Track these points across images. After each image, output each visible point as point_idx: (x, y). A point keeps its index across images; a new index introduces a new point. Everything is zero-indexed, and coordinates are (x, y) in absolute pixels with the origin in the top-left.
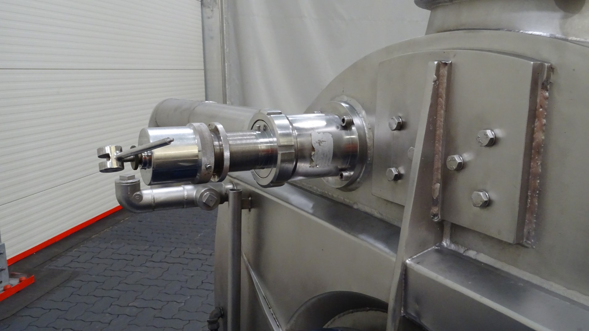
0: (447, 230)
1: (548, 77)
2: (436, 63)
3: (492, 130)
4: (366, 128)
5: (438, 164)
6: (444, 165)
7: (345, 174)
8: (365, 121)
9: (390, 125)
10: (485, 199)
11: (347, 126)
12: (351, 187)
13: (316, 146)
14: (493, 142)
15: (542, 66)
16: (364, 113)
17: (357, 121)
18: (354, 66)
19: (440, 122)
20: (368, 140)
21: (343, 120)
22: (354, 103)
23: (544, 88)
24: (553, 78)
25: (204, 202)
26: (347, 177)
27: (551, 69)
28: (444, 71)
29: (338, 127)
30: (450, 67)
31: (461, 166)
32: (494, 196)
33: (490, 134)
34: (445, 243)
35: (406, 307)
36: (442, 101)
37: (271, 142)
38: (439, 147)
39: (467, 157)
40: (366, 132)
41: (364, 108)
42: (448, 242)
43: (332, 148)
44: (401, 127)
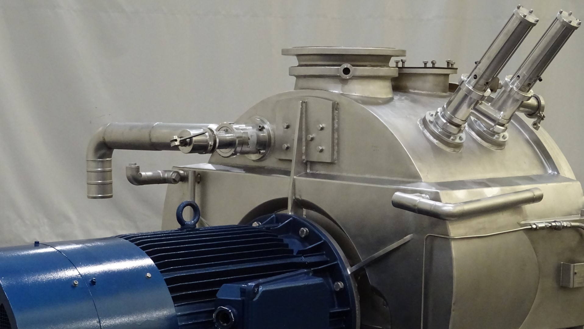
0: (309, 166)
1: (337, 106)
2: (301, 101)
3: (322, 125)
4: (270, 130)
5: (304, 140)
6: (306, 139)
7: (262, 151)
8: (269, 126)
9: (283, 126)
10: (321, 149)
11: (261, 129)
12: (262, 159)
13: (250, 137)
14: (322, 129)
15: (335, 103)
16: (268, 123)
17: (266, 126)
18: (262, 102)
19: (304, 123)
20: (271, 135)
21: (260, 127)
22: (262, 118)
23: (336, 110)
24: (338, 106)
25: (174, 178)
26: (263, 153)
27: (338, 104)
28: (304, 105)
29: (257, 130)
30: (306, 103)
31: (312, 139)
32: (324, 148)
33: (321, 126)
34: (308, 171)
35: (295, 195)
36: (304, 115)
37: (231, 136)
38: (304, 133)
39: (313, 135)
40: (271, 132)
41: (268, 121)
42: (309, 171)
43: (256, 140)
44: (288, 127)
